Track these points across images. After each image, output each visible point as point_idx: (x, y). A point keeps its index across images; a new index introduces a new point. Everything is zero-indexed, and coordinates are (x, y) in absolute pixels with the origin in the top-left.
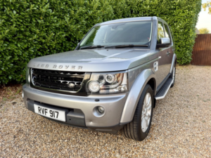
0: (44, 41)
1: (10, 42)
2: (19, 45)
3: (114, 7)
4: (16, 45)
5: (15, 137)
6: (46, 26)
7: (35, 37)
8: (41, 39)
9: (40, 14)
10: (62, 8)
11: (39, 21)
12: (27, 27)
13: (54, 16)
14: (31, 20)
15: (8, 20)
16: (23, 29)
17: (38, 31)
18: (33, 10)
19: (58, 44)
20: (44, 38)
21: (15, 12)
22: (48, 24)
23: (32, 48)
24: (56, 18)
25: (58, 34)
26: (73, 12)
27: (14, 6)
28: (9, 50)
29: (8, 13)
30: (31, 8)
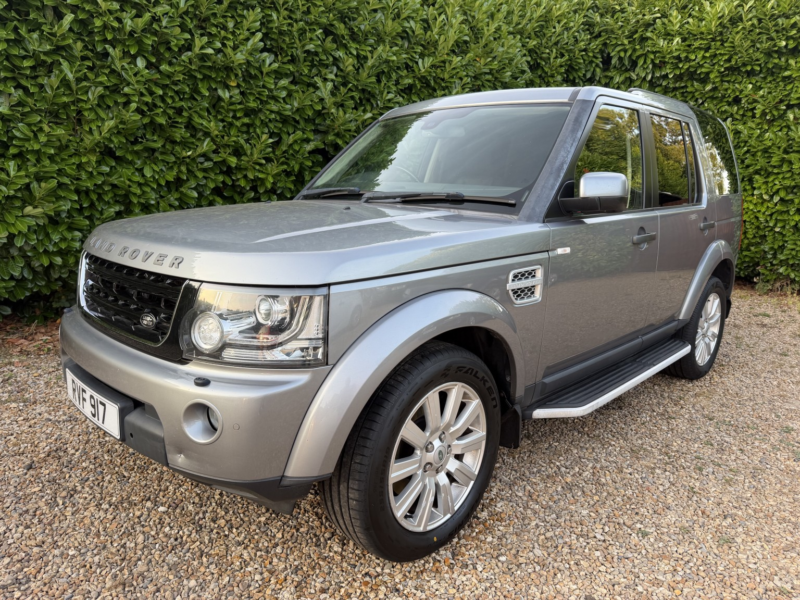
0: (233, 161)
1: (119, 160)
2: (148, 173)
3: (533, 43)
4: (140, 170)
5: (30, 467)
6: (248, 113)
7: (206, 145)
8: (224, 155)
9: (228, 69)
10: (311, 47)
11: (225, 95)
12: (179, 111)
13: (278, 75)
14: (196, 90)
15: (115, 90)
16: (162, 120)
17: (213, 127)
18: (203, 57)
19: (288, 174)
20: (238, 152)
21: (141, 63)
22: (253, 105)
23: (193, 183)
24: (284, 82)
25: (291, 139)
26: (349, 63)
27: (139, 42)
28: (114, 186)
29: (118, 65)
30: (197, 50)
